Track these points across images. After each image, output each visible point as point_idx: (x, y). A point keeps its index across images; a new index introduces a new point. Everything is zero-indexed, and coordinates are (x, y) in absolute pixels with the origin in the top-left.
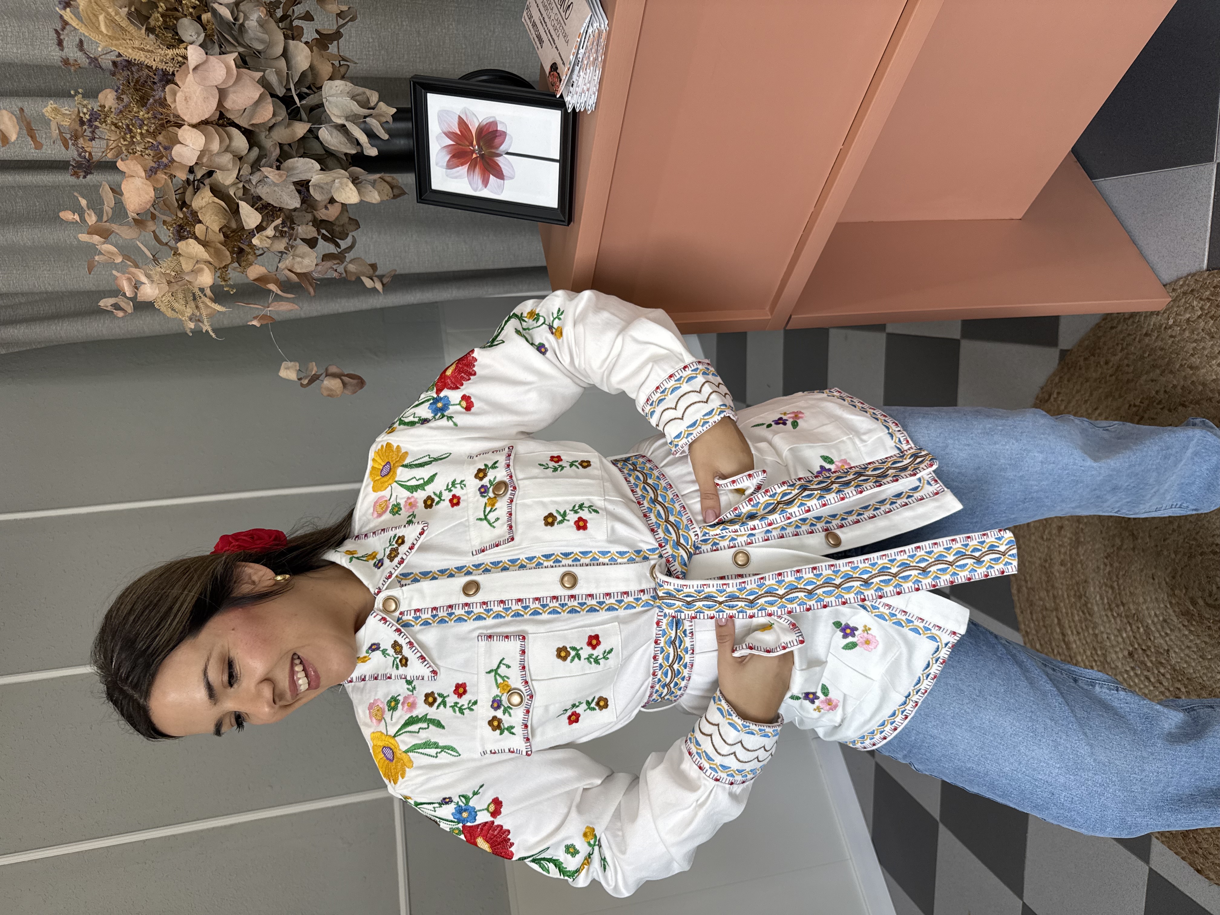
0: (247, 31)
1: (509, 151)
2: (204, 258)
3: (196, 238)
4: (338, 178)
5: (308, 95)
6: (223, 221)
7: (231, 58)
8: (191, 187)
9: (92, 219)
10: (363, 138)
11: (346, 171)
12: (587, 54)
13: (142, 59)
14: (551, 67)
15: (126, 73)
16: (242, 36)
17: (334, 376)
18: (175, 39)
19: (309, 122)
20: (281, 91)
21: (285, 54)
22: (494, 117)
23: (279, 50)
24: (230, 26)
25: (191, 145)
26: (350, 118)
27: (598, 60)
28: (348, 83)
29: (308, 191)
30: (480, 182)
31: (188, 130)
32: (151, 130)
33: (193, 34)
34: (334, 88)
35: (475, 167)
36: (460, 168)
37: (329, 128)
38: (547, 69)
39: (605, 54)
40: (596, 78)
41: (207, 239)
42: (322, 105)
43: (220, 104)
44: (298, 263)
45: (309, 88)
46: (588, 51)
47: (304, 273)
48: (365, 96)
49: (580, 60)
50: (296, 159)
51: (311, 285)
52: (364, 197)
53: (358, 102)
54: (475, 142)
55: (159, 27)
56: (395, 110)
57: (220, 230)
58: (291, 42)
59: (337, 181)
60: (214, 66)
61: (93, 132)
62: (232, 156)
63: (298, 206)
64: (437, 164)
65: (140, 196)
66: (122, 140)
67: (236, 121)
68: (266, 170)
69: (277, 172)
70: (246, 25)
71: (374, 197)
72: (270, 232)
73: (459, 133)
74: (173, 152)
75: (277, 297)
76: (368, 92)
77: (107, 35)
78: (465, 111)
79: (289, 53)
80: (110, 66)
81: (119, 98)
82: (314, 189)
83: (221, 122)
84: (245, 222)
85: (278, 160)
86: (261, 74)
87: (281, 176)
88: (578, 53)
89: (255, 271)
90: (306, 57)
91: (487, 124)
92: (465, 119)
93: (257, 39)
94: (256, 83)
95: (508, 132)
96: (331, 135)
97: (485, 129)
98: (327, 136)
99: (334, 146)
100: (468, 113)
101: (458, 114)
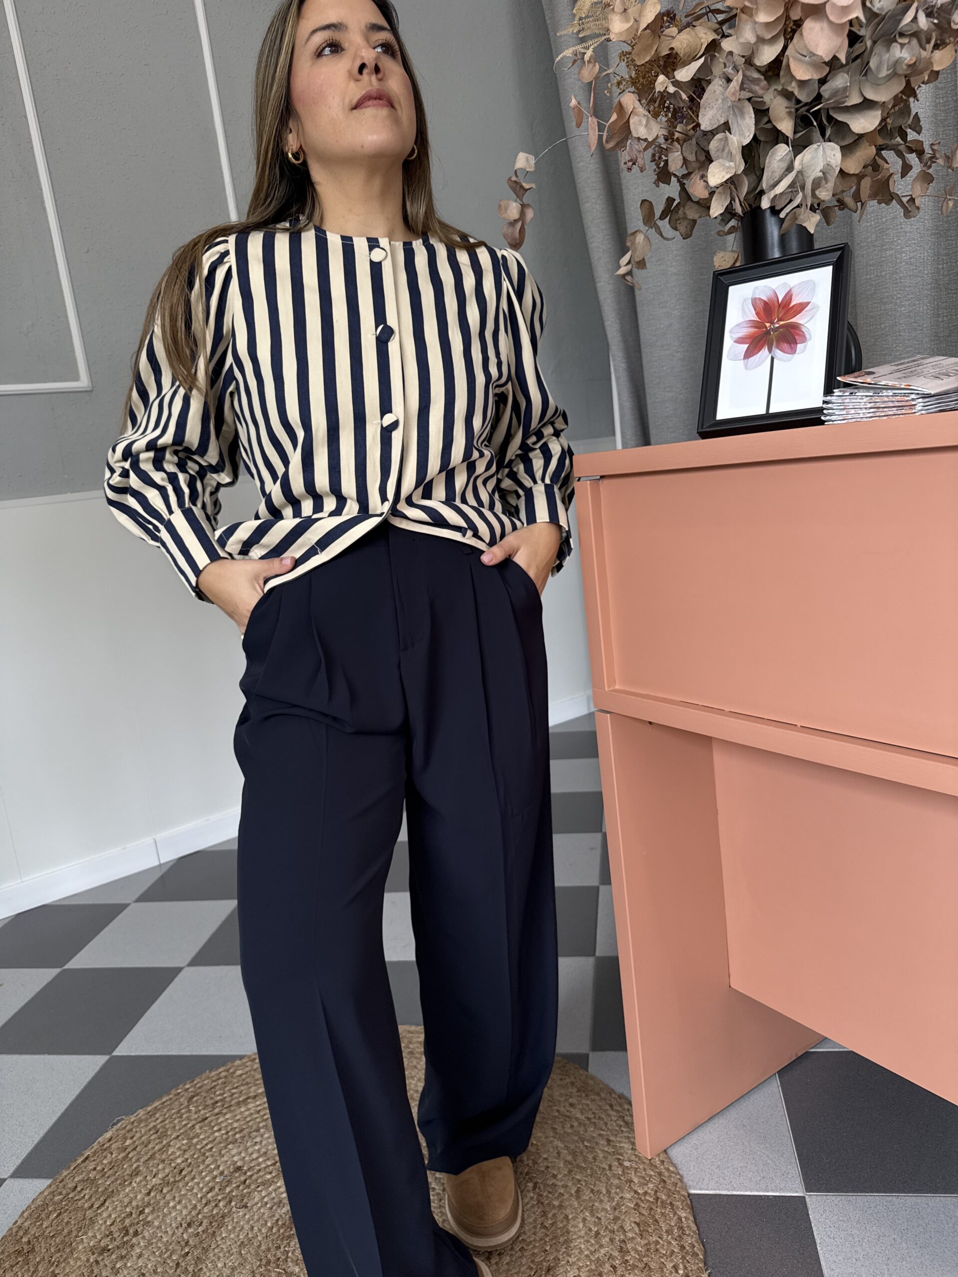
0: (887, 48)
1: (775, 360)
2: (641, 25)
4: (735, 163)
6: (682, 52)
7: (859, 15)
10: (781, 188)
11: (744, 171)
17: (522, 213)
19: (794, 136)
20: (825, 91)
21: (867, 105)
22: (811, 339)
23: (870, 96)
26: (801, 178)
28: (838, 168)
29: (719, 134)
30: (740, 335)
35: (756, 327)
36: (754, 312)
37: (788, 157)
43: (811, 11)
44: (640, 121)
47: (629, 128)
48: (826, 183)
50: (753, 116)
52: (716, 193)
53: (818, 178)
54: (782, 323)
56: (812, 232)
57: (672, 49)
59: (732, 162)
62: (753, 44)
63: (702, 128)
64: (756, 288)
67: (790, 47)
68: (739, 79)
70: (895, 46)
72: (672, 90)
73: (791, 305)
75: (602, 126)
76: (831, 188)
78: (816, 307)
79: (867, 108)
82: (721, 140)
84: (681, 69)
86: (844, 62)
90: (863, 129)
91: (803, 332)
92: (807, 309)
93: (881, 62)
94: (834, 52)
95: (796, 356)
96: (781, 160)
97: (797, 331)
98: (780, 154)
99: (769, 162)
100: (814, 310)
101: (813, 301)
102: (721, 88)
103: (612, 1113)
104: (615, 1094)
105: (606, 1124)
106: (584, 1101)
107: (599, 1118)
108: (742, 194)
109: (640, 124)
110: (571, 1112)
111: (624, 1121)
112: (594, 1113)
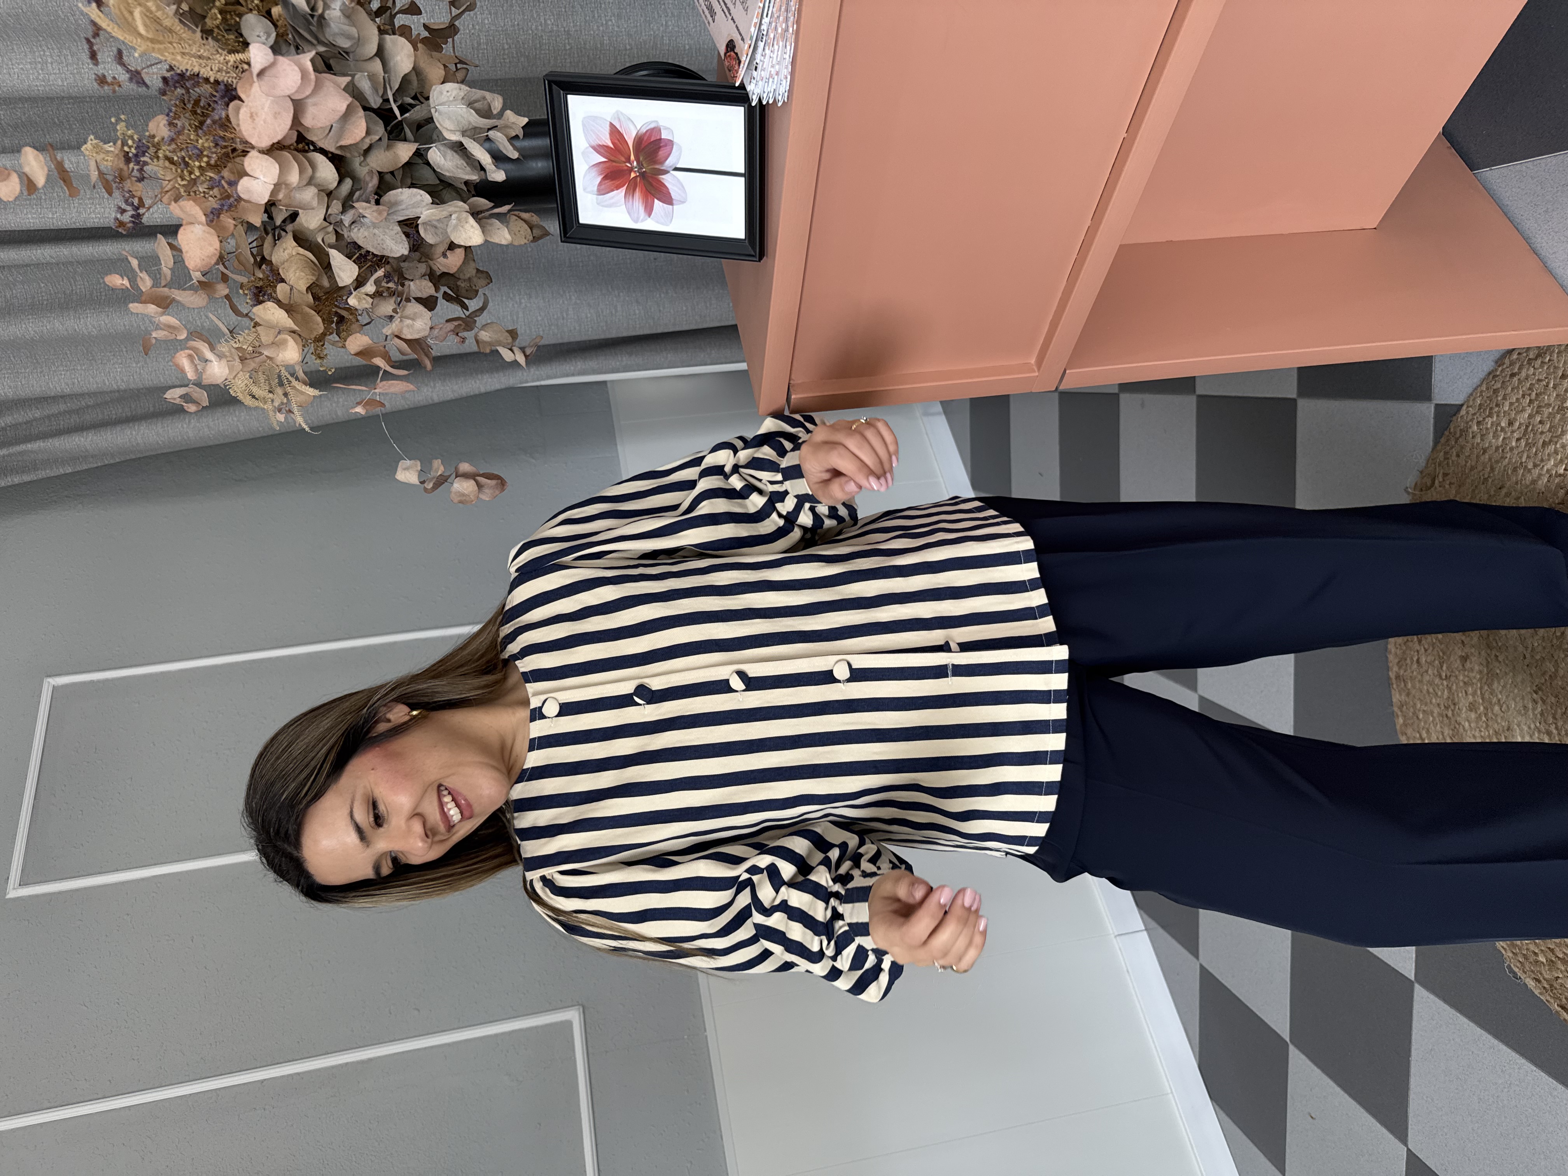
0: (329, 25)
1: (679, 166)
2: (288, 326)
3: (279, 303)
4: (455, 212)
5: (412, 106)
6: (311, 277)
7: (306, 59)
8: (270, 236)
9: (145, 282)
10: (485, 159)
11: (465, 202)
12: (774, 24)
13: (196, 70)
14: (727, 46)
15: (180, 91)
16: (323, 33)
17: (466, 476)
18: (239, 42)
19: (415, 141)
20: (375, 102)
21: (380, 53)
22: (657, 122)
23: (372, 48)
24: (307, 20)
25: (261, 177)
26: (468, 133)
27: (787, 30)
28: (463, 86)
29: (418, 232)
30: (642, 210)
31: (257, 157)
32: (212, 162)
33: (262, 34)
34: (445, 93)
35: (634, 190)
36: (615, 192)
37: (442, 148)
38: (722, 49)
39: (798, 22)
40: (787, 56)
41: (291, 302)
42: (430, 120)
43: (296, 121)
44: (408, 326)
45: (415, 98)
46: (775, 19)
47: (417, 341)
48: (486, 102)
49: (765, 33)
50: (400, 190)
51: (427, 355)
52: (491, 237)
53: (478, 112)
54: (632, 157)
55: (218, 27)
56: (526, 120)
57: (309, 289)
58: (387, 37)
59: (453, 216)
60: (285, 70)
61: (141, 170)
62: (316, 191)
63: (406, 252)
64: (584, 189)
65: (201, 249)
66: (179, 179)
67: (321, 144)
68: (360, 206)
69: (375, 207)
70: (326, 16)
71: (502, 235)
72: (370, 288)
73: (612, 146)
74: (239, 188)
75: (387, 376)
76: (488, 95)
77: (148, 38)
78: (618, 116)
79: (386, 52)
80: (160, 84)
81: (171, 124)
82: (425, 230)
83: (300, 146)
84: (339, 277)
85: (376, 194)
86: (348, 79)
87: (380, 213)
88: (761, 24)
89: (357, 342)
90: (409, 56)
91: (647, 131)
92: (618, 127)
93: (342, 34)
94: (341, 91)
95: (675, 140)
96: (444, 157)
97: (645, 138)
98: (438, 159)
99: (449, 172)
100: (622, 118)
101: (609, 120)
102: (361, 230)
103: (1523, 374)
104: (1496, 370)
105: (1539, 380)
106: (1506, 408)
107: (1530, 389)
108: (487, 205)
109: (412, 326)
110: (1520, 424)
111: (1536, 359)
112: (1523, 396)
